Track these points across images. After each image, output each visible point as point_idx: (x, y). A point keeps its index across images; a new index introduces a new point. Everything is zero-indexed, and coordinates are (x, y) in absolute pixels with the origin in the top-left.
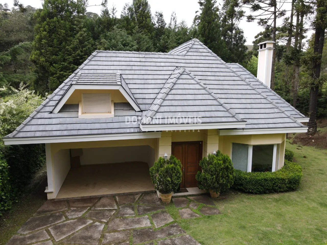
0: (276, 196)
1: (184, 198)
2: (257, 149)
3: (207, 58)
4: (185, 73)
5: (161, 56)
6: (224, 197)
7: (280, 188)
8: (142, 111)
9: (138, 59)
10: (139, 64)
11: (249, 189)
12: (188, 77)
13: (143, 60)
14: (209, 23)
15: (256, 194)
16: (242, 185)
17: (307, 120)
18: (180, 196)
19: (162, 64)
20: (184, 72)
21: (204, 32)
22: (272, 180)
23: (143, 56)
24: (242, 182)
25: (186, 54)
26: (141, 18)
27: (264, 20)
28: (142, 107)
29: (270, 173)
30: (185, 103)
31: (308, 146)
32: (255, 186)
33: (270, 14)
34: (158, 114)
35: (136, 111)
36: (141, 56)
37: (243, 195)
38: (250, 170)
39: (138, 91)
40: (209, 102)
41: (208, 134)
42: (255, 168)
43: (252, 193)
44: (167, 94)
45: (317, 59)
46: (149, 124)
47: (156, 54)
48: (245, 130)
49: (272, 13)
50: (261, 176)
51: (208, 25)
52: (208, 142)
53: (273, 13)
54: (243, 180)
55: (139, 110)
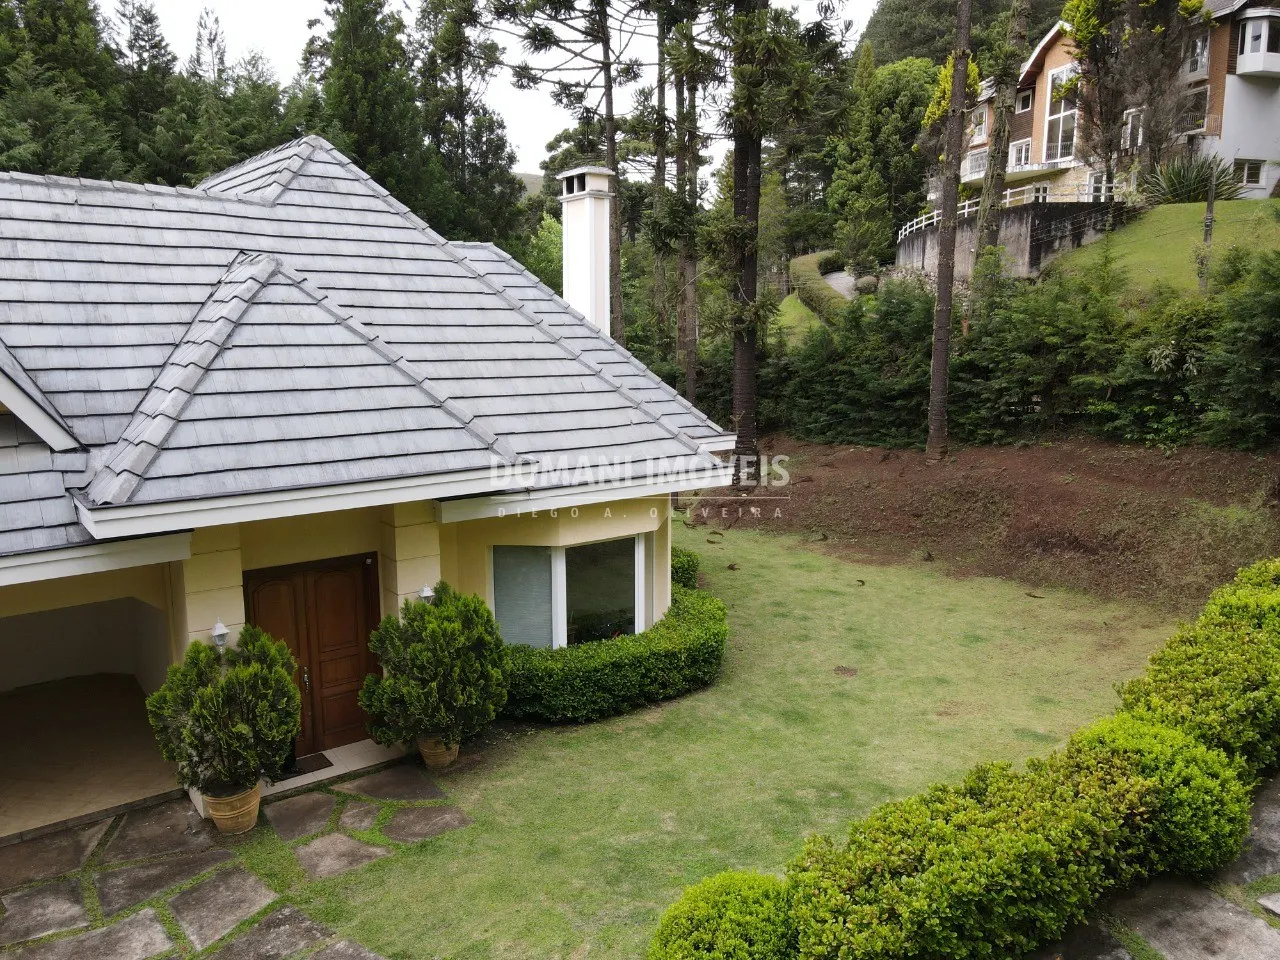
0: (653, 716)
1: (317, 796)
2: (579, 557)
3: (371, 218)
4: (280, 279)
5: (160, 202)
6: (477, 757)
7: (664, 686)
8: (85, 448)
9: (46, 212)
10: (51, 231)
11: (565, 708)
12: (294, 294)
13: (74, 214)
14: (369, 74)
15: (589, 721)
16: (537, 698)
17: (729, 442)
18: (299, 791)
19: (171, 238)
20: (273, 274)
21: (353, 109)
22: (639, 661)
23: (71, 196)
24: (537, 687)
25: (279, 196)
26: (48, 20)
27: (574, 88)
28: (87, 430)
29: (627, 638)
30: (291, 403)
31: (739, 527)
32: (583, 695)
33: (593, 68)
34: (166, 456)
35: (52, 451)
36: (56, 195)
37: (547, 737)
38: (560, 639)
39: (56, 358)
40: (392, 397)
41: (396, 524)
42: (582, 629)
43: (574, 722)
44: (207, 370)
45: (744, 237)
46: (130, 505)
47: (134, 192)
48: (533, 495)
49: (598, 67)
50: (602, 652)
51: (366, 84)
52: (398, 557)
53: (600, 65)
54: (541, 679)
55: (72, 444)
